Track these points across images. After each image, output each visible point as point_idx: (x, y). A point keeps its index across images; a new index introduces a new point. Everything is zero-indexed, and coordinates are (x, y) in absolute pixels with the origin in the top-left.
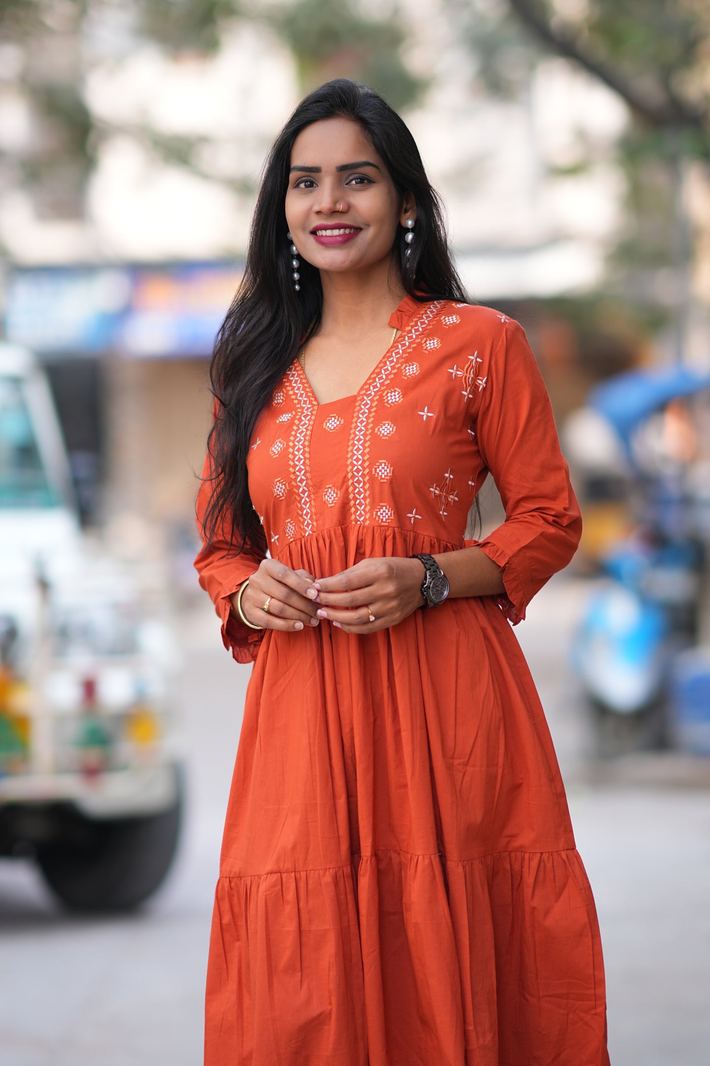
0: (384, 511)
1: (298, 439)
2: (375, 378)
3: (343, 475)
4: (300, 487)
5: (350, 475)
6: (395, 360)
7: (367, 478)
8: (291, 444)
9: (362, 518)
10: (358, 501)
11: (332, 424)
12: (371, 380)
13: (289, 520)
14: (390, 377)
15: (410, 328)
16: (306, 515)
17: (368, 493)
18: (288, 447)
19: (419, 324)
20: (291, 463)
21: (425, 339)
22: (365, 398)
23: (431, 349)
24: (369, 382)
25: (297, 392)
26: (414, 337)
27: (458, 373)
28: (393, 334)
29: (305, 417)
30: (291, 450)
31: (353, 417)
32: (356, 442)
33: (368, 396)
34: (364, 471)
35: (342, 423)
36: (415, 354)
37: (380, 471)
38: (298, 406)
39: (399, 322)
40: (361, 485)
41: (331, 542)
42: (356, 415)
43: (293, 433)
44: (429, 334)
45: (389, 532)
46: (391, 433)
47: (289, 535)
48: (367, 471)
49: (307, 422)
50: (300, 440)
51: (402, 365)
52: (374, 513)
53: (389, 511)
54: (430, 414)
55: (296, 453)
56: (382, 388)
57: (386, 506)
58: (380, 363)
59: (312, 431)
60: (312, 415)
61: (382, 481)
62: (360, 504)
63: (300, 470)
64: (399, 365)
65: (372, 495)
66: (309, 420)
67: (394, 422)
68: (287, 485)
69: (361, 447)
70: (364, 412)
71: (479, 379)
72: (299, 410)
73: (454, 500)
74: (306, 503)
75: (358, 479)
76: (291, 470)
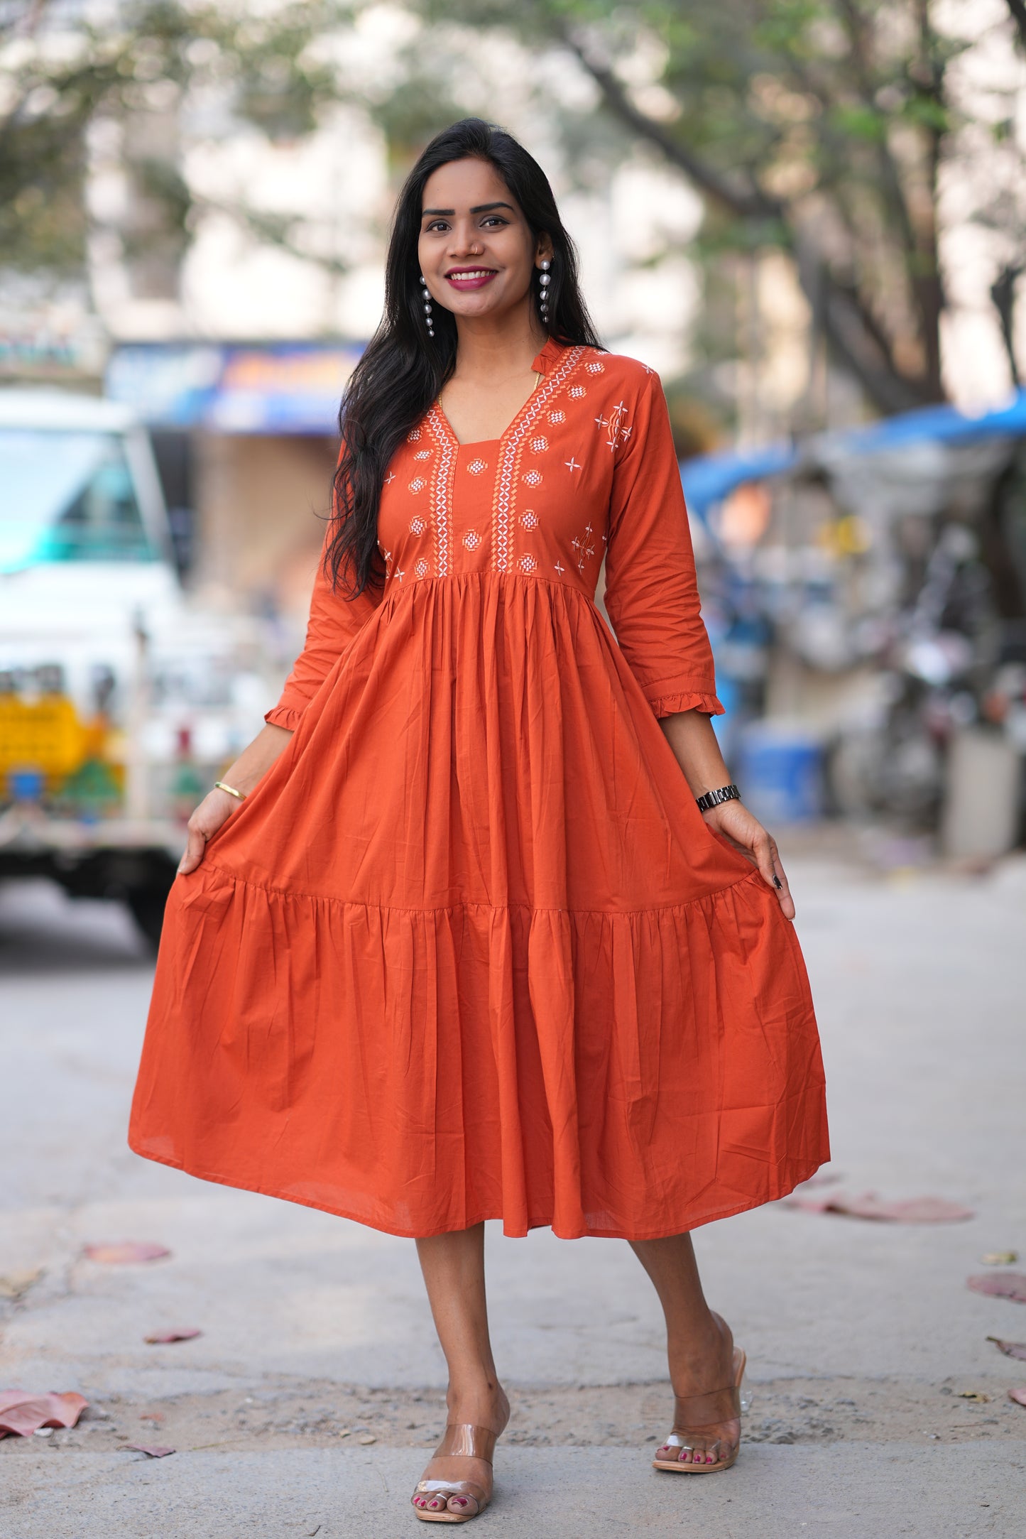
0: (528, 561)
1: (440, 479)
2: (519, 423)
3: (488, 521)
4: (439, 527)
5: (494, 522)
6: (539, 406)
7: (512, 526)
8: (433, 483)
9: (504, 567)
10: (501, 549)
11: (476, 467)
12: (514, 425)
13: (422, 559)
14: (535, 423)
15: (553, 373)
16: (443, 556)
17: (512, 541)
18: (429, 485)
19: (562, 370)
20: (432, 502)
21: (569, 386)
22: (510, 443)
23: (575, 397)
24: (512, 427)
25: (435, 430)
26: (558, 383)
27: (603, 422)
28: (537, 379)
29: (446, 456)
30: (432, 489)
31: (498, 463)
32: (502, 489)
33: (513, 441)
34: (509, 519)
35: (486, 467)
36: (561, 401)
37: (526, 520)
38: (437, 444)
39: (542, 366)
40: (505, 532)
41: (466, 587)
42: (500, 460)
43: (434, 472)
44: (573, 381)
45: (532, 583)
46: (539, 482)
47: (419, 574)
48: (513, 519)
49: (448, 462)
50: (442, 480)
51: (547, 412)
52: (517, 562)
53: (532, 561)
54: (577, 466)
55: (438, 493)
56: (528, 435)
57: (530, 557)
58: (524, 408)
59: (455, 471)
60: (453, 455)
61: (527, 530)
62: (503, 552)
63: (441, 510)
64: (544, 411)
65: (516, 544)
66: (450, 461)
67: (542, 471)
68: (426, 523)
69: (507, 494)
70: (510, 458)
71: (624, 429)
72: (439, 449)
73: (591, 554)
74: (443, 544)
75: (503, 527)
76: (431, 509)
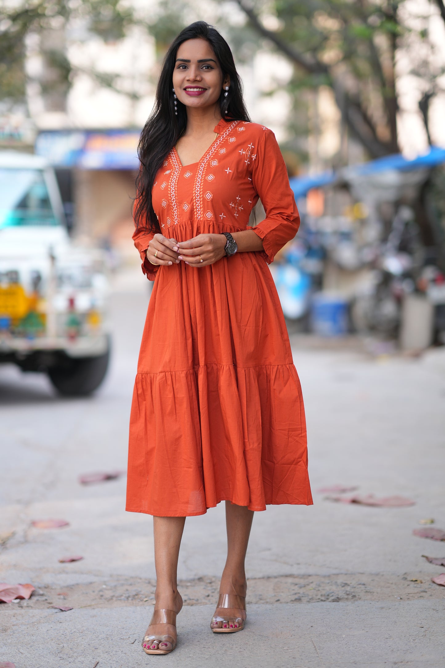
0: (209, 214)
1: (173, 182)
2: (207, 155)
3: (191, 197)
4: (173, 203)
5: (194, 198)
6: (216, 147)
7: (202, 199)
8: (170, 184)
9: (200, 217)
10: (198, 209)
11: (188, 175)
12: (205, 155)
13: (168, 217)
14: (213, 154)
15: (223, 133)
16: (175, 215)
17: (202, 206)
18: (168, 185)
19: (227, 131)
20: (169, 192)
21: (229, 138)
22: (202, 163)
23: (232, 142)
24: (204, 157)
25: (173, 161)
26: (225, 137)
27: (243, 152)
28: (216, 135)
29: (176, 172)
30: (169, 186)
31: (196, 172)
32: (197, 183)
33: (203, 163)
34: (200, 196)
35: (192, 174)
36: (225, 144)
37: (207, 196)
38: (174, 167)
39: (218, 130)
40: (199, 202)
41: (186, 227)
42: (198, 171)
43: (171, 179)
44: (231, 135)
45: (211, 223)
46: (213, 179)
47: (168, 224)
48: (202, 196)
49: (177, 174)
50: (174, 182)
51: (219, 149)
52: (205, 214)
53: (211, 214)
54: (230, 171)
55: (172, 188)
56: (210, 159)
57: (210, 212)
58: (209, 148)
59: (179, 178)
60: (179, 171)
61: (208, 200)
62: (199, 211)
63: (173, 195)
64: (217, 149)
65: (204, 207)
66: (178, 173)
67: (214, 174)
68: (167, 202)
69: (199, 185)
70: (201, 170)
71: (253, 155)
72: (174, 169)
73: (241, 209)
74: (175, 210)
75: (198, 200)
76: (169, 195)
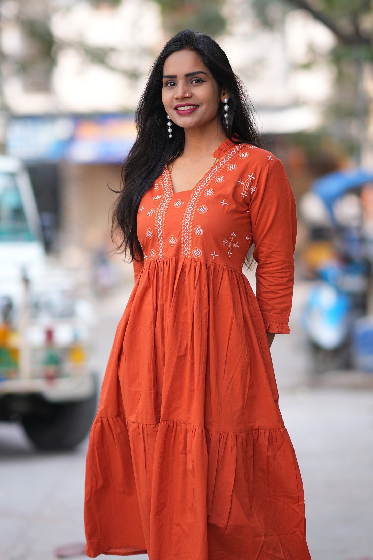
0: (197, 252)
1: (161, 210)
2: (202, 182)
3: (179, 231)
4: (159, 234)
5: (183, 231)
6: (213, 174)
7: (191, 234)
8: (157, 212)
9: (186, 254)
10: (185, 245)
11: (178, 204)
12: (200, 183)
13: (153, 250)
14: (209, 182)
15: (223, 158)
16: (161, 248)
17: (190, 241)
18: (156, 213)
19: (228, 156)
20: (156, 221)
21: (229, 164)
22: (196, 192)
23: (231, 170)
24: (199, 184)
25: (165, 185)
26: (224, 162)
27: (242, 183)
28: (214, 160)
29: (166, 198)
30: (157, 215)
31: (188, 202)
32: (187, 215)
33: (197, 191)
34: (189, 230)
35: (183, 204)
36: (224, 171)
37: (197, 231)
38: (165, 192)
39: (219, 154)
40: (188, 237)
41: (170, 264)
42: (190, 200)
43: (159, 206)
44: (231, 162)
45: (198, 263)
46: (205, 212)
47: (152, 257)
48: (191, 230)
49: (167, 201)
50: (162, 210)
51: (216, 177)
52: (193, 252)
53: (199, 252)
54: (225, 203)
55: (159, 217)
56: (205, 188)
57: (198, 249)
58: (206, 175)
59: (168, 206)
60: (170, 197)
61: (197, 236)
62: (186, 247)
63: (160, 226)
64: (215, 177)
65: (192, 243)
66: (168, 200)
67: (207, 206)
68: (153, 232)
69: (189, 218)
70: (194, 200)
71: (252, 187)
72: (165, 194)
73: (236, 247)
74: (161, 243)
75: (186, 234)
76: (155, 225)
